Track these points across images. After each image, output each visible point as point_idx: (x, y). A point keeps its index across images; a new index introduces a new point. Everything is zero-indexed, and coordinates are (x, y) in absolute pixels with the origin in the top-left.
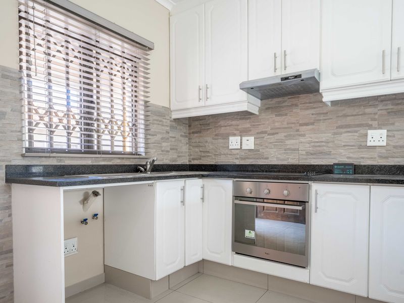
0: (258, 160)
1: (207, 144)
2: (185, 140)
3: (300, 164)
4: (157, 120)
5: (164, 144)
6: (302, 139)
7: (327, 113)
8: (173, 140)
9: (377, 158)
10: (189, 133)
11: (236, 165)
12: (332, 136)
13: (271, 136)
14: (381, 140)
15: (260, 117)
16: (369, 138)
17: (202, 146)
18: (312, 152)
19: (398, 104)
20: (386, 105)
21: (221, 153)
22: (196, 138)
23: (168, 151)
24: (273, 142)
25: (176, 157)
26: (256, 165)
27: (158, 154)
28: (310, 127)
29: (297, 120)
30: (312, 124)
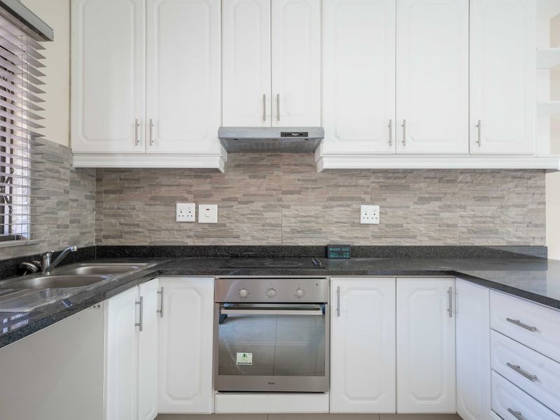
0: (224, 240)
1: (133, 213)
2: (91, 204)
3: (284, 244)
4: (51, 170)
5: (62, 214)
6: (285, 212)
7: (316, 180)
8: (75, 204)
9: (371, 238)
10: (98, 193)
11: (188, 246)
12: (323, 210)
13: (244, 206)
14: (375, 217)
15: (227, 177)
16: (363, 214)
17: (123, 216)
18: (299, 229)
19: (389, 178)
20: (378, 178)
21: (160, 227)
22: (111, 202)
23: (66, 227)
24: (247, 214)
25: (78, 234)
26: (221, 246)
27: (51, 234)
28: (295, 197)
29: (279, 186)
30: (299, 193)
